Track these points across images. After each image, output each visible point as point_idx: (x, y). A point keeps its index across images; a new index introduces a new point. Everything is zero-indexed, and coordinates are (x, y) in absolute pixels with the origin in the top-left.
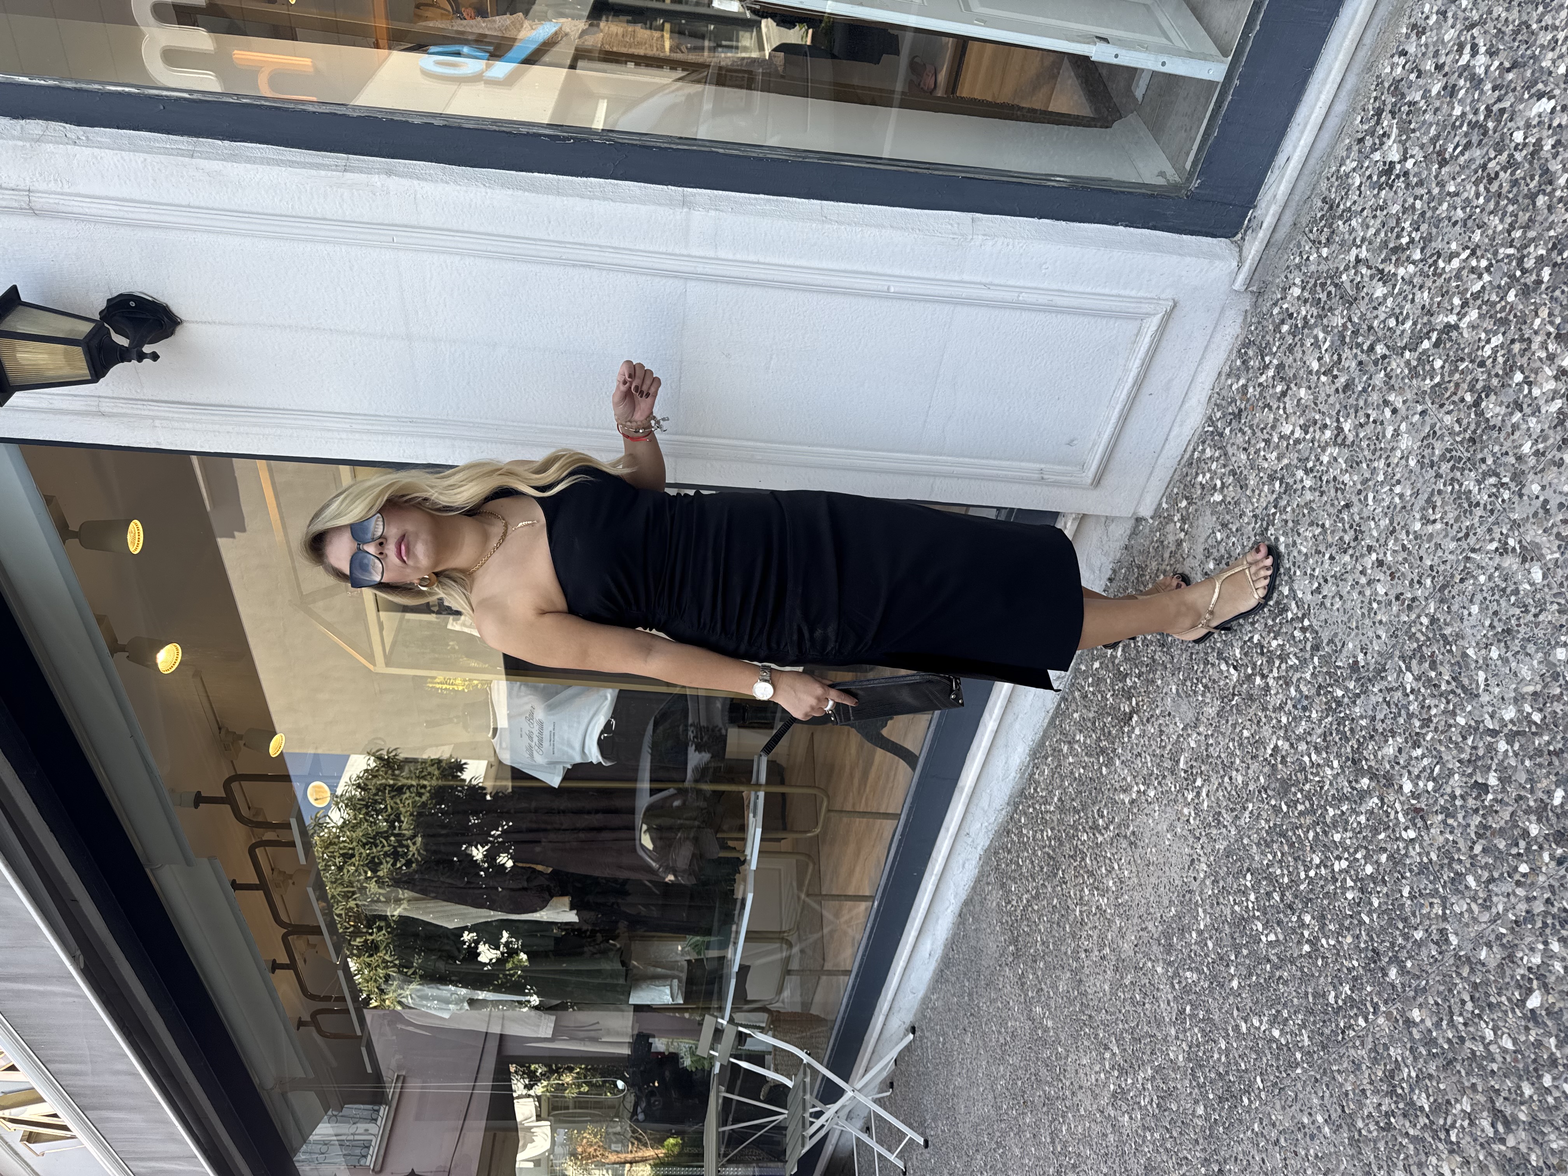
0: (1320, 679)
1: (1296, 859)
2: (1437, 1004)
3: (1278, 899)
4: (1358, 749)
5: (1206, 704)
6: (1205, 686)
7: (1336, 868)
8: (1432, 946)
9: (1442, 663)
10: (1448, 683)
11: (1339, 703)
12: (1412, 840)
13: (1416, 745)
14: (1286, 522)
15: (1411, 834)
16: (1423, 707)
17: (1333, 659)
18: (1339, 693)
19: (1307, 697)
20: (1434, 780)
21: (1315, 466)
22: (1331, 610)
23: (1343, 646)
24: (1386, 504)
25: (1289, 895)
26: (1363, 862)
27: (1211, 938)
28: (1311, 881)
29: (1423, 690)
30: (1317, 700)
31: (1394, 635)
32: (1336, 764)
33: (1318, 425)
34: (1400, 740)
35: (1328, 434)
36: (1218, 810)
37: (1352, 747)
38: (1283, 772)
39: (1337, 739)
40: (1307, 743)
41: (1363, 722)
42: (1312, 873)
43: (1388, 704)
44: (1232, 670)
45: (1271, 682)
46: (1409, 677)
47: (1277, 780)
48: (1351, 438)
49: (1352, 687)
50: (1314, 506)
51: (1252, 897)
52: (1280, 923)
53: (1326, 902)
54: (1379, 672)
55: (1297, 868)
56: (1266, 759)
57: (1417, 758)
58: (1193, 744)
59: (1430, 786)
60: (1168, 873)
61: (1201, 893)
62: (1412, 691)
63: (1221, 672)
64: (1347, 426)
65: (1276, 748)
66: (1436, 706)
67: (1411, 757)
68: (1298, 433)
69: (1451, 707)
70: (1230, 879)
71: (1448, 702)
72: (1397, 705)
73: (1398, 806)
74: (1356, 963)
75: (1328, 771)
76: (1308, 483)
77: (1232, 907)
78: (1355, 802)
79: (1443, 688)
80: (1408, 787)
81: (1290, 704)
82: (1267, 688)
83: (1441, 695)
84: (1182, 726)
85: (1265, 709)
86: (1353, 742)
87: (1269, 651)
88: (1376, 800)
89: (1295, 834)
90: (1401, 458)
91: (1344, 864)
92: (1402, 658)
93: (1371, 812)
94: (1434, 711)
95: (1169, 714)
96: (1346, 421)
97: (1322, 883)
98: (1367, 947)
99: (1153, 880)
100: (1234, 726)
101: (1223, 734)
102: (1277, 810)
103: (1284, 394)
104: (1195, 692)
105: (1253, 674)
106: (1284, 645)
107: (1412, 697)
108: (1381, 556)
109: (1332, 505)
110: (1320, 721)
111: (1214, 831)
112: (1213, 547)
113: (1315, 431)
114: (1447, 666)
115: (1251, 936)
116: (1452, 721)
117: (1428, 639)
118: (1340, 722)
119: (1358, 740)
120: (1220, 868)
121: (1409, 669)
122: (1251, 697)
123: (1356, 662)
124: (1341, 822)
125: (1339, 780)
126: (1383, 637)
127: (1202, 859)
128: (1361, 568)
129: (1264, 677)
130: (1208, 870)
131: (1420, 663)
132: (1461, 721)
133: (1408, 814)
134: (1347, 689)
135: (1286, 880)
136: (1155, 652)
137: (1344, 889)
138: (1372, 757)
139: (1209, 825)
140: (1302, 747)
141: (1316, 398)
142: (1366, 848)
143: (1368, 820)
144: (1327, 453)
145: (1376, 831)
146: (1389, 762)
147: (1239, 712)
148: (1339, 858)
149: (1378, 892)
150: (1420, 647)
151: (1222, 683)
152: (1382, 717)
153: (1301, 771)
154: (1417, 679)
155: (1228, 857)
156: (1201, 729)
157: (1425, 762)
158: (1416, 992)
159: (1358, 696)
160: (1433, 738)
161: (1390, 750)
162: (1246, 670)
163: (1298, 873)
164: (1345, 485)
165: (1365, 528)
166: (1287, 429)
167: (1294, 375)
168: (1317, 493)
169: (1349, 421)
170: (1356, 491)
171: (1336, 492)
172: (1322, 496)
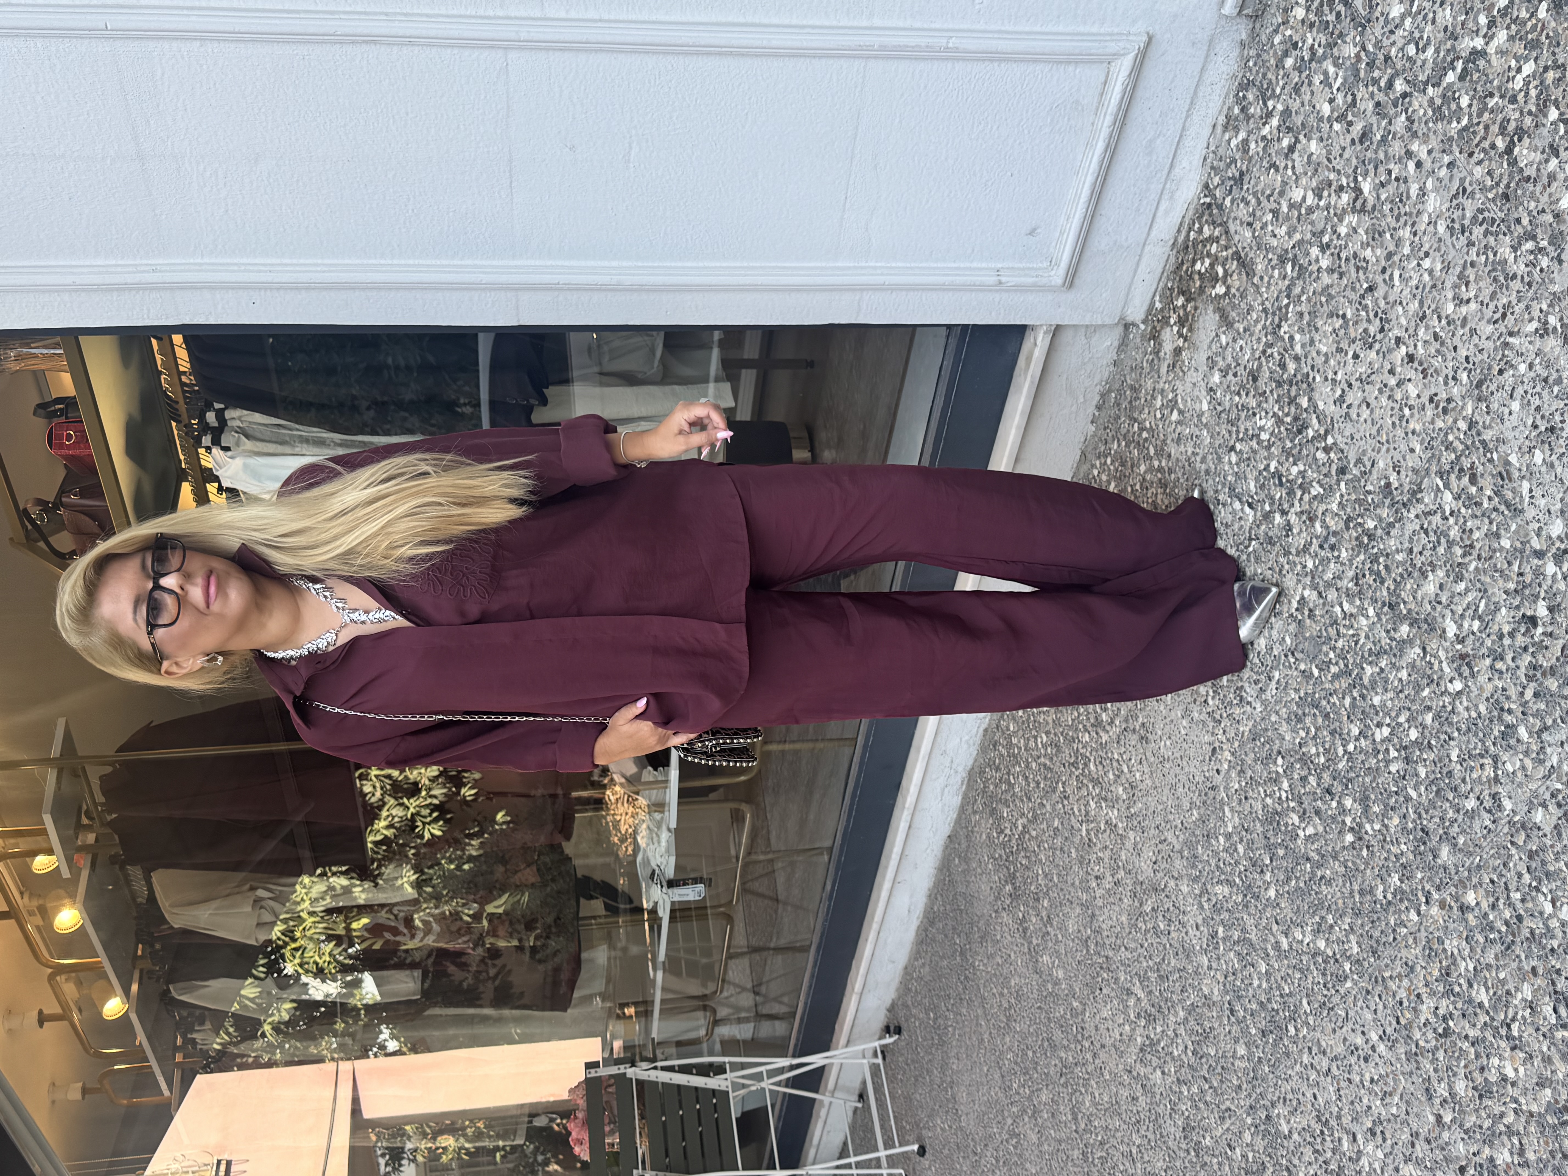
0: (1349, 510)
1: (1332, 733)
2: (1492, 881)
3: (1314, 783)
4: (1395, 591)
7: (1378, 738)
8: (1485, 815)
9: (1482, 475)
10: (1490, 499)
11: (1371, 537)
12: (1459, 693)
13: (1460, 578)
15: (1458, 686)
16: (1464, 532)
17: (1362, 484)
18: (1371, 524)
19: (1335, 534)
20: (1480, 618)
21: (1331, 240)
22: (1357, 422)
23: (1373, 466)
24: (1414, 283)
25: (1326, 776)
26: (1406, 725)
27: (1241, 840)
28: (1350, 757)
29: (1463, 510)
30: (1346, 536)
31: (1429, 447)
32: (1371, 612)
33: (1333, 188)
34: (1440, 574)
35: (1345, 197)
37: (1388, 588)
38: (1313, 628)
39: (1371, 582)
40: (1337, 590)
41: (1400, 557)
42: (1351, 748)
43: (1426, 532)
44: (1247, 509)
45: (1292, 518)
46: (1447, 496)
47: (1306, 639)
48: (1371, 201)
49: (1385, 515)
50: (1333, 293)
51: (1285, 786)
52: (1318, 812)
53: (1367, 779)
54: (1414, 493)
55: (1334, 744)
56: (1291, 615)
57: (1459, 594)
59: (1476, 625)
60: (1186, 769)
61: (1226, 788)
62: (1452, 514)
63: (1235, 516)
64: (1366, 187)
65: (1302, 600)
66: (1478, 528)
67: (1453, 593)
68: (1310, 200)
69: (1495, 529)
70: (1259, 767)
71: (1491, 523)
72: (1435, 532)
73: (1442, 654)
74: (1404, 848)
75: (1363, 621)
76: (1324, 263)
77: (1264, 800)
78: (1395, 655)
79: (1485, 505)
80: (1451, 630)
81: (1315, 546)
82: (1289, 527)
83: (1483, 515)
85: (1287, 553)
86: (1389, 583)
87: (1288, 481)
88: (1418, 650)
89: (1329, 702)
90: (1429, 224)
91: (1386, 731)
92: (1440, 473)
93: (1412, 665)
94: (1476, 535)
96: (1365, 179)
97: (1362, 757)
98: (1415, 827)
99: (1170, 779)
102: (1306, 675)
103: (1291, 149)
105: (1270, 512)
106: (1305, 471)
107: (1451, 521)
108: (1411, 350)
109: (1353, 289)
110: (1351, 561)
111: (1238, 710)
112: (1217, 354)
113: (1329, 196)
114: (1489, 479)
115: (1286, 833)
116: (1496, 545)
117: (1467, 448)
118: (1375, 560)
119: (1395, 580)
120: (1246, 755)
121: (1447, 486)
122: (1270, 541)
123: (1389, 484)
124: (1381, 681)
125: (1376, 631)
126: (1417, 451)
127: (1225, 747)
128: (1389, 367)
129: (1284, 513)
130: (1232, 759)
131: (1459, 478)
132: (1506, 543)
133: (1453, 662)
134: (1380, 519)
135: (1322, 760)
137: (1388, 762)
138: (1411, 598)
140: (1332, 595)
141: (1329, 152)
142: (1409, 709)
143: (1410, 675)
144: (1345, 223)
146: (1430, 602)
148: (1380, 725)
149: (1425, 760)
150: (1458, 458)
151: (1236, 526)
152: (1420, 549)
153: (1332, 625)
154: (1457, 497)
155: (1254, 740)
157: (1470, 597)
159: (1391, 525)
160: (1476, 568)
161: (1430, 588)
162: (1262, 509)
163: (1335, 749)
164: (1367, 262)
165: (1392, 316)
166: (1297, 195)
167: (1303, 124)
168: (1336, 275)
169: (1369, 179)
170: (1380, 269)
171: (1358, 272)
172: (1341, 278)
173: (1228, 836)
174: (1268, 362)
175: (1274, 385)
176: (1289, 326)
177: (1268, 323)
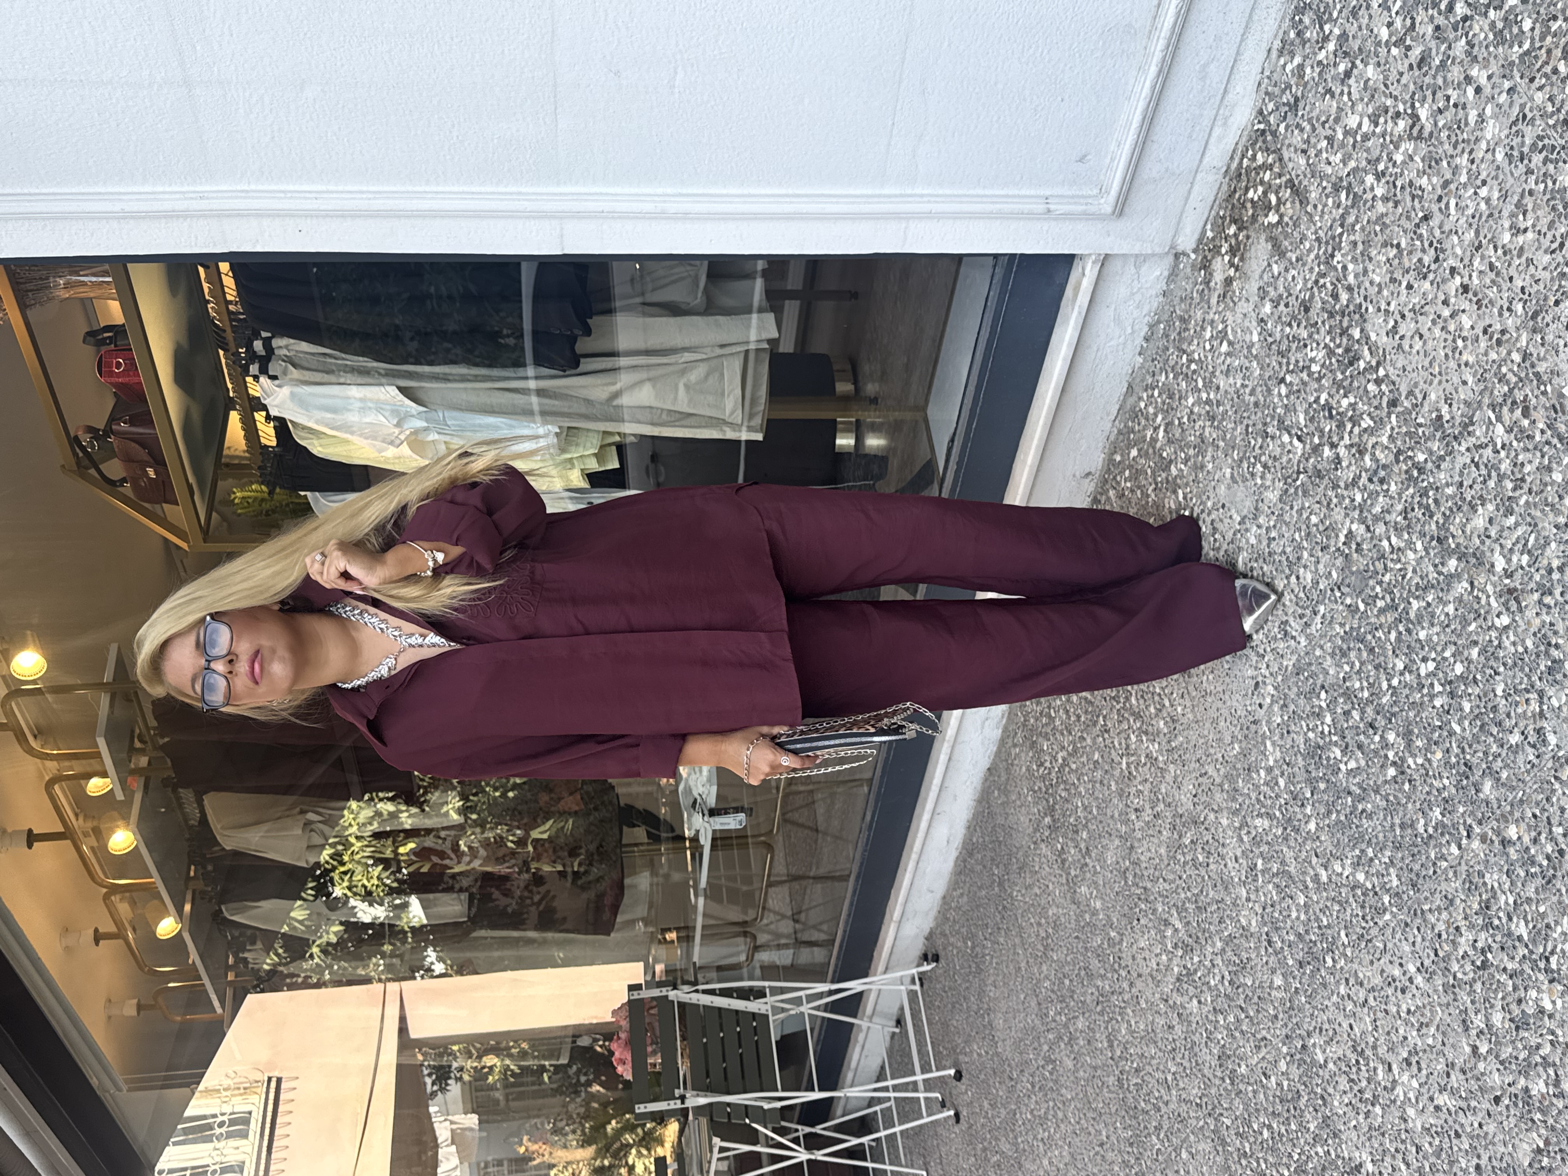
0: (1399, 443)
1: (1377, 667)
2: (1535, 816)
3: (1358, 718)
4: (1443, 524)
5: (1267, 488)
6: (1265, 466)
7: (1423, 672)
8: (1530, 750)
9: (1535, 408)
10: (1543, 432)
11: (1421, 471)
12: (1506, 628)
13: (1509, 512)
14: (1355, 244)
15: (1505, 620)
16: (1515, 465)
17: (1413, 416)
18: (1421, 457)
19: (1384, 467)
20: (1529, 552)
21: (1387, 168)
22: (1410, 354)
23: (1424, 398)
24: (1470, 212)
25: (1370, 710)
26: (1452, 660)
27: (1282, 775)
28: (1394, 691)
29: (1515, 443)
30: (1396, 469)
31: (1482, 379)
32: (1419, 546)
33: (1390, 114)
34: (1490, 507)
35: (1402, 124)
36: (1285, 618)
37: (1437, 522)
38: (1360, 562)
39: (1420, 516)
40: (1385, 523)
41: (1449, 491)
42: (1395, 682)
43: (1477, 466)
44: (1295, 442)
45: (1342, 451)
46: (1500, 429)
47: (1353, 573)
48: (1428, 128)
49: (1435, 449)
50: (1388, 222)
51: (1328, 720)
52: (1360, 747)
53: (1411, 714)
54: (1465, 426)
55: (1378, 678)
56: (1338, 549)
57: (1509, 528)
58: (1253, 541)
59: (1525, 559)
60: (1229, 704)
61: (1268, 722)
62: (1503, 447)
63: (1282, 445)
64: (1423, 113)
65: (1350, 535)
66: (1530, 462)
67: (1502, 526)
68: (1366, 127)
69: (1547, 462)
70: (1302, 701)
71: (1543, 456)
72: (1486, 466)
73: (1489, 588)
74: (1446, 782)
75: (1411, 555)
76: (1379, 192)
77: (1305, 734)
78: (1442, 590)
79: (1538, 438)
80: (1500, 564)
81: (1364, 479)
82: (1338, 460)
83: (1535, 448)
84: (1239, 519)
85: (1336, 486)
86: (1438, 517)
87: (1338, 413)
88: (1466, 585)
89: (1374, 637)
90: (1488, 150)
91: (1431, 666)
92: (1493, 406)
93: (1460, 600)
94: (1528, 468)
95: (1223, 506)
96: (1422, 106)
97: (1407, 691)
98: (1458, 763)
99: (1213, 713)
100: (1300, 512)
101: (1287, 524)
102: (1352, 609)
103: (1348, 74)
104: (1253, 475)
105: (1319, 445)
106: (1356, 403)
107: (1503, 454)
108: (1466, 280)
109: (1408, 218)
110: (1400, 495)
111: (1282, 645)
112: (1268, 284)
113: (1386, 122)
114: (1542, 411)
115: (1328, 766)
116: (1548, 479)
117: (1521, 380)
118: (1424, 494)
119: (1444, 514)
120: (1289, 689)
121: (1499, 419)
122: (1319, 474)
123: (1440, 417)
124: (1427, 615)
125: (1423, 566)
126: (1470, 383)
127: (1268, 681)
128: (1443, 298)
129: (1333, 446)
130: (1275, 693)
131: (1512, 411)
132: (1557, 477)
133: (1501, 596)
134: (1431, 453)
135: (1366, 694)
136: (1204, 427)
137: (1432, 697)
138: (1460, 532)
139: (1275, 639)
140: (1380, 529)
141: (1386, 78)
142: (1455, 644)
143: (1456, 610)
144: (1401, 150)
145: (1465, 623)
146: (1479, 536)
147: (1305, 493)
148: (1424, 660)
149: (1470, 695)
150: (1511, 390)
151: (1284, 459)
152: (1471, 482)
153: (1379, 560)
154: (1509, 431)
155: (1298, 674)
156: (1261, 520)
157: (1520, 531)
158: (1512, 805)
159: (1442, 458)
160: (1527, 502)
161: (1479, 522)
162: (1311, 442)
163: (1380, 684)
164: (1423, 191)
165: (1447, 245)
166: (1352, 121)
167: (1360, 49)
168: (1391, 204)
169: (1426, 106)
170: (1436, 197)
171: (1413, 200)
172: (1396, 207)
173: (1269, 770)
174: (1320, 292)
175: (1326, 315)
176: (1342, 256)
177: (1321, 252)
